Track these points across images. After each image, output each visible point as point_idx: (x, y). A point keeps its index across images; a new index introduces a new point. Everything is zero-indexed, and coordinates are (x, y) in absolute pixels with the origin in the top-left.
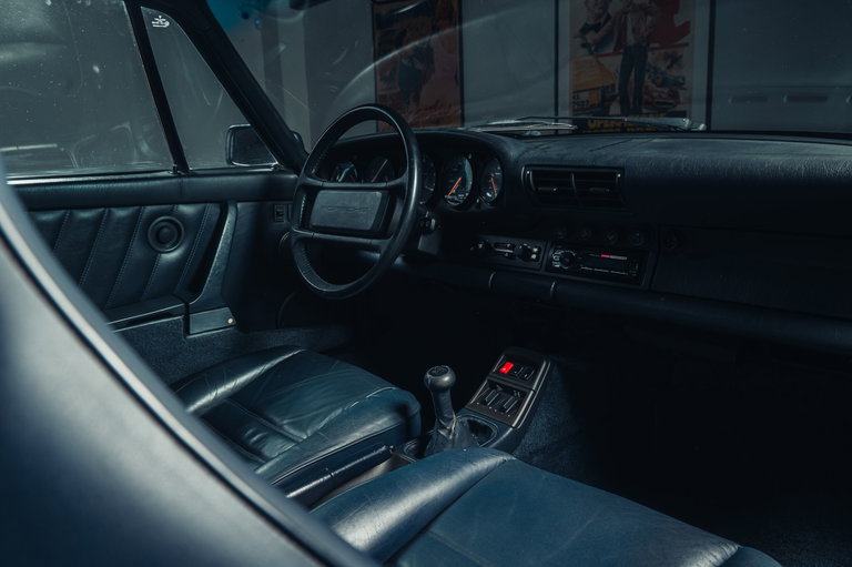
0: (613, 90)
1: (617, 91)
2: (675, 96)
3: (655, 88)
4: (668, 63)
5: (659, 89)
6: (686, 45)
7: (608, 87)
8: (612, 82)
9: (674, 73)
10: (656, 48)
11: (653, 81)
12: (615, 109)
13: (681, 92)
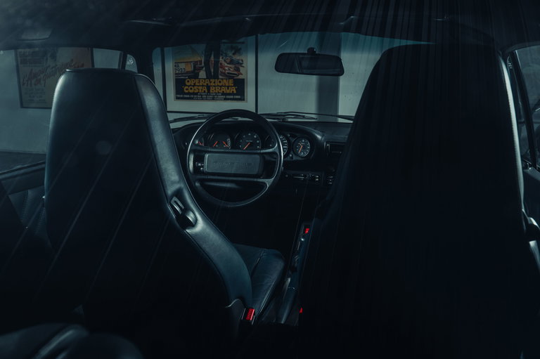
0: (201, 64)
1: (203, 64)
2: (238, 70)
3: (226, 65)
4: (233, 52)
5: (229, 65)
6: (243, 43)
7: (197, 62)
8: (199, 59)
9: (237, 57)
10: (226, 43)
11: (225, 61)
12: (202, 74)
13: (241, 68)
